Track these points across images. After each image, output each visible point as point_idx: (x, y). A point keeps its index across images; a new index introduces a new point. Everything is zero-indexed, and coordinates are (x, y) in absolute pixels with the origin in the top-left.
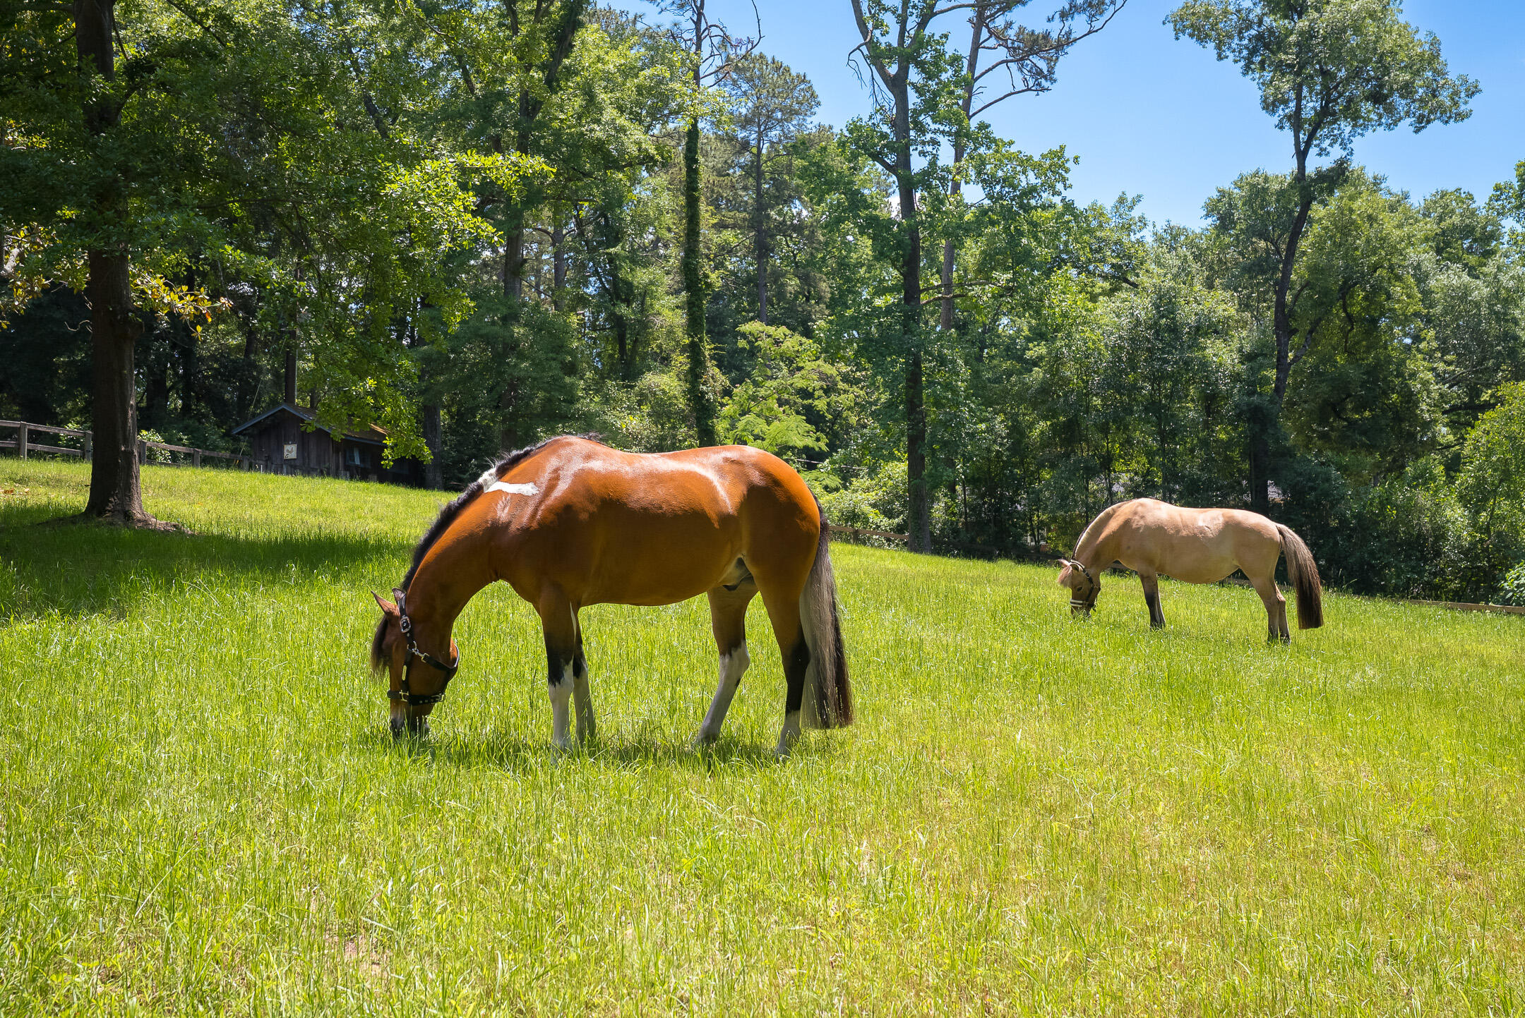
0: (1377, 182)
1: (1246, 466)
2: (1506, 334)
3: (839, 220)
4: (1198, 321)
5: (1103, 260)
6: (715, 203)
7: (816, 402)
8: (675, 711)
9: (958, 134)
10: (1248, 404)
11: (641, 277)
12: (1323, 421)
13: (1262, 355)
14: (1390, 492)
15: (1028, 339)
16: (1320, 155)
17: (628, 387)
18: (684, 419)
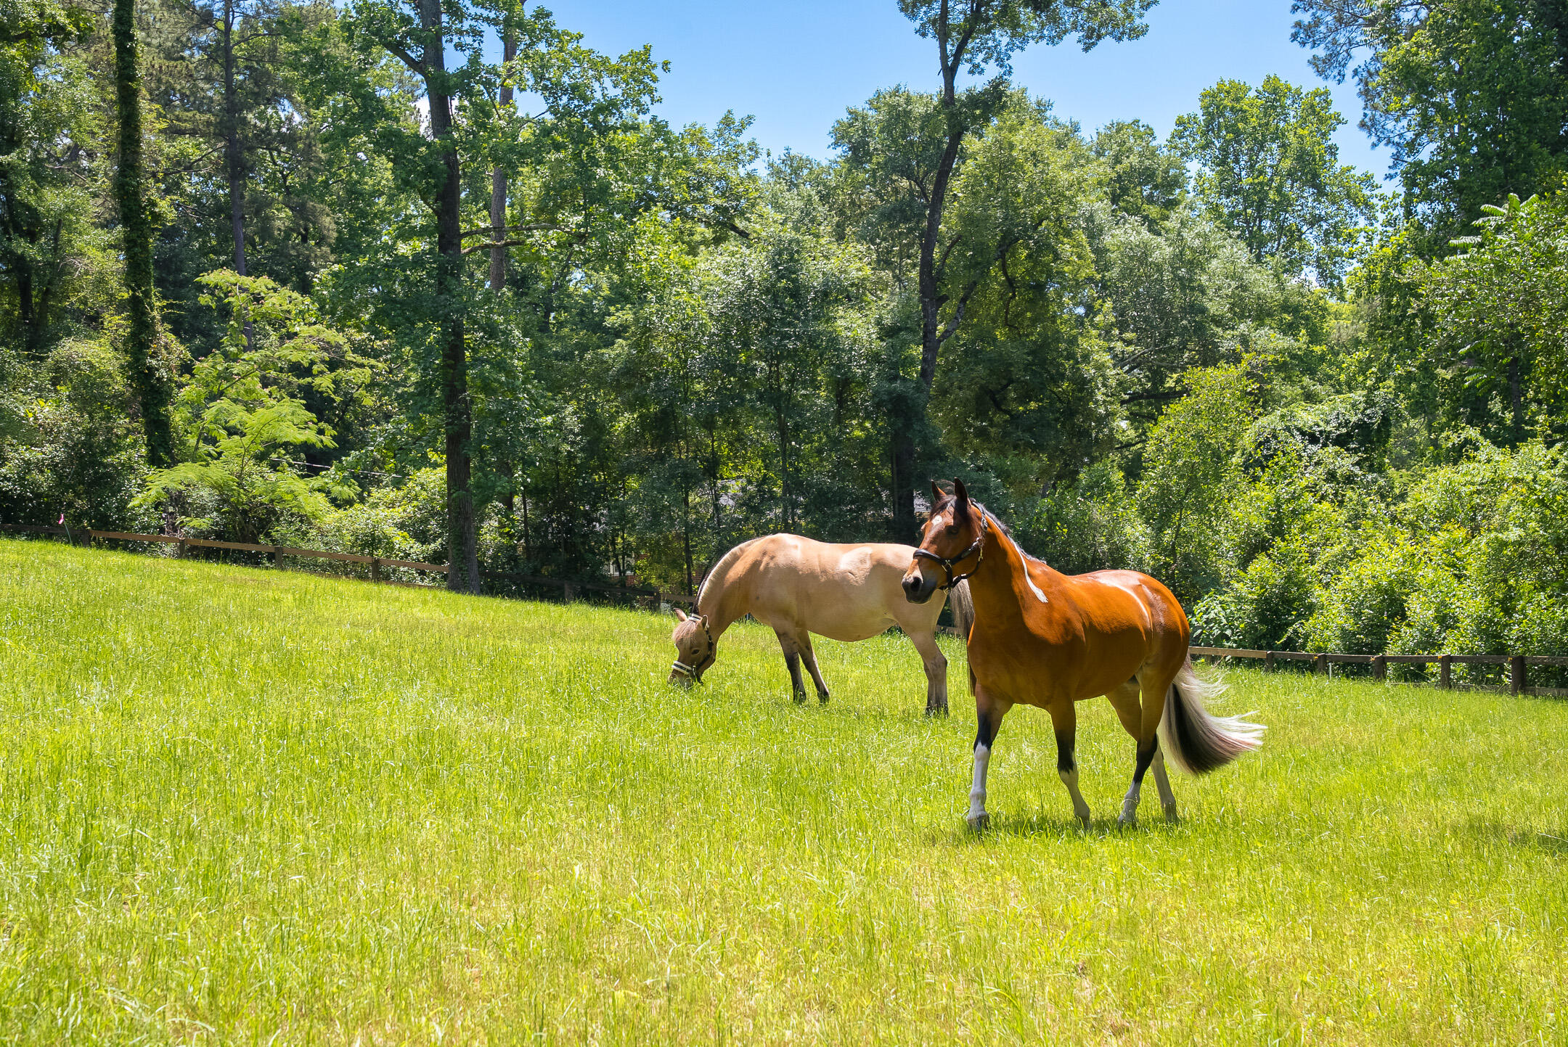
0: (1042, 107)
1: (886, 472)
2: (1192, 306)
3: (346, 134)
4: (825, 284)
5: (704, 200)
6: (163, 98)
7: (318, 381)
8: (88, 859)
9: (507, 21)
10: (889, 393)
11: (53, 199)
12: (981, 415)
13: (906, 329)
14: (1060, 505)
15: (610, 301)
16: (971, 72)
17: (34, 358)
18: (123, 405)
